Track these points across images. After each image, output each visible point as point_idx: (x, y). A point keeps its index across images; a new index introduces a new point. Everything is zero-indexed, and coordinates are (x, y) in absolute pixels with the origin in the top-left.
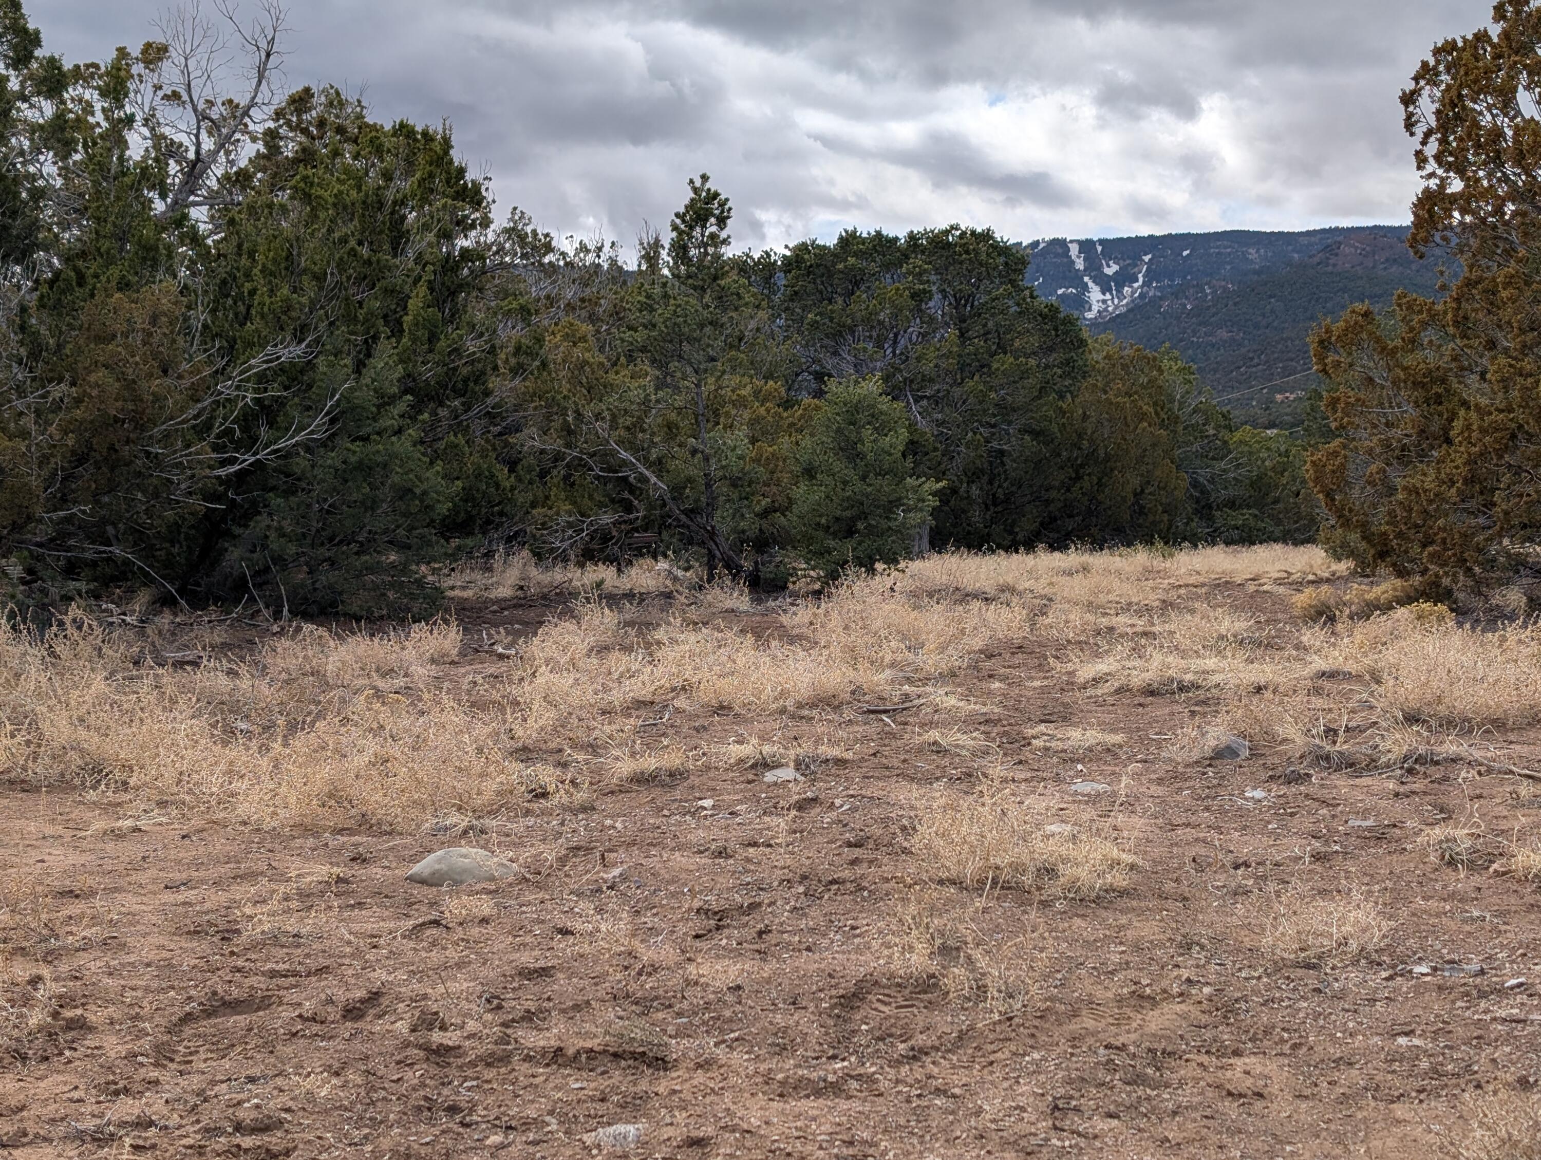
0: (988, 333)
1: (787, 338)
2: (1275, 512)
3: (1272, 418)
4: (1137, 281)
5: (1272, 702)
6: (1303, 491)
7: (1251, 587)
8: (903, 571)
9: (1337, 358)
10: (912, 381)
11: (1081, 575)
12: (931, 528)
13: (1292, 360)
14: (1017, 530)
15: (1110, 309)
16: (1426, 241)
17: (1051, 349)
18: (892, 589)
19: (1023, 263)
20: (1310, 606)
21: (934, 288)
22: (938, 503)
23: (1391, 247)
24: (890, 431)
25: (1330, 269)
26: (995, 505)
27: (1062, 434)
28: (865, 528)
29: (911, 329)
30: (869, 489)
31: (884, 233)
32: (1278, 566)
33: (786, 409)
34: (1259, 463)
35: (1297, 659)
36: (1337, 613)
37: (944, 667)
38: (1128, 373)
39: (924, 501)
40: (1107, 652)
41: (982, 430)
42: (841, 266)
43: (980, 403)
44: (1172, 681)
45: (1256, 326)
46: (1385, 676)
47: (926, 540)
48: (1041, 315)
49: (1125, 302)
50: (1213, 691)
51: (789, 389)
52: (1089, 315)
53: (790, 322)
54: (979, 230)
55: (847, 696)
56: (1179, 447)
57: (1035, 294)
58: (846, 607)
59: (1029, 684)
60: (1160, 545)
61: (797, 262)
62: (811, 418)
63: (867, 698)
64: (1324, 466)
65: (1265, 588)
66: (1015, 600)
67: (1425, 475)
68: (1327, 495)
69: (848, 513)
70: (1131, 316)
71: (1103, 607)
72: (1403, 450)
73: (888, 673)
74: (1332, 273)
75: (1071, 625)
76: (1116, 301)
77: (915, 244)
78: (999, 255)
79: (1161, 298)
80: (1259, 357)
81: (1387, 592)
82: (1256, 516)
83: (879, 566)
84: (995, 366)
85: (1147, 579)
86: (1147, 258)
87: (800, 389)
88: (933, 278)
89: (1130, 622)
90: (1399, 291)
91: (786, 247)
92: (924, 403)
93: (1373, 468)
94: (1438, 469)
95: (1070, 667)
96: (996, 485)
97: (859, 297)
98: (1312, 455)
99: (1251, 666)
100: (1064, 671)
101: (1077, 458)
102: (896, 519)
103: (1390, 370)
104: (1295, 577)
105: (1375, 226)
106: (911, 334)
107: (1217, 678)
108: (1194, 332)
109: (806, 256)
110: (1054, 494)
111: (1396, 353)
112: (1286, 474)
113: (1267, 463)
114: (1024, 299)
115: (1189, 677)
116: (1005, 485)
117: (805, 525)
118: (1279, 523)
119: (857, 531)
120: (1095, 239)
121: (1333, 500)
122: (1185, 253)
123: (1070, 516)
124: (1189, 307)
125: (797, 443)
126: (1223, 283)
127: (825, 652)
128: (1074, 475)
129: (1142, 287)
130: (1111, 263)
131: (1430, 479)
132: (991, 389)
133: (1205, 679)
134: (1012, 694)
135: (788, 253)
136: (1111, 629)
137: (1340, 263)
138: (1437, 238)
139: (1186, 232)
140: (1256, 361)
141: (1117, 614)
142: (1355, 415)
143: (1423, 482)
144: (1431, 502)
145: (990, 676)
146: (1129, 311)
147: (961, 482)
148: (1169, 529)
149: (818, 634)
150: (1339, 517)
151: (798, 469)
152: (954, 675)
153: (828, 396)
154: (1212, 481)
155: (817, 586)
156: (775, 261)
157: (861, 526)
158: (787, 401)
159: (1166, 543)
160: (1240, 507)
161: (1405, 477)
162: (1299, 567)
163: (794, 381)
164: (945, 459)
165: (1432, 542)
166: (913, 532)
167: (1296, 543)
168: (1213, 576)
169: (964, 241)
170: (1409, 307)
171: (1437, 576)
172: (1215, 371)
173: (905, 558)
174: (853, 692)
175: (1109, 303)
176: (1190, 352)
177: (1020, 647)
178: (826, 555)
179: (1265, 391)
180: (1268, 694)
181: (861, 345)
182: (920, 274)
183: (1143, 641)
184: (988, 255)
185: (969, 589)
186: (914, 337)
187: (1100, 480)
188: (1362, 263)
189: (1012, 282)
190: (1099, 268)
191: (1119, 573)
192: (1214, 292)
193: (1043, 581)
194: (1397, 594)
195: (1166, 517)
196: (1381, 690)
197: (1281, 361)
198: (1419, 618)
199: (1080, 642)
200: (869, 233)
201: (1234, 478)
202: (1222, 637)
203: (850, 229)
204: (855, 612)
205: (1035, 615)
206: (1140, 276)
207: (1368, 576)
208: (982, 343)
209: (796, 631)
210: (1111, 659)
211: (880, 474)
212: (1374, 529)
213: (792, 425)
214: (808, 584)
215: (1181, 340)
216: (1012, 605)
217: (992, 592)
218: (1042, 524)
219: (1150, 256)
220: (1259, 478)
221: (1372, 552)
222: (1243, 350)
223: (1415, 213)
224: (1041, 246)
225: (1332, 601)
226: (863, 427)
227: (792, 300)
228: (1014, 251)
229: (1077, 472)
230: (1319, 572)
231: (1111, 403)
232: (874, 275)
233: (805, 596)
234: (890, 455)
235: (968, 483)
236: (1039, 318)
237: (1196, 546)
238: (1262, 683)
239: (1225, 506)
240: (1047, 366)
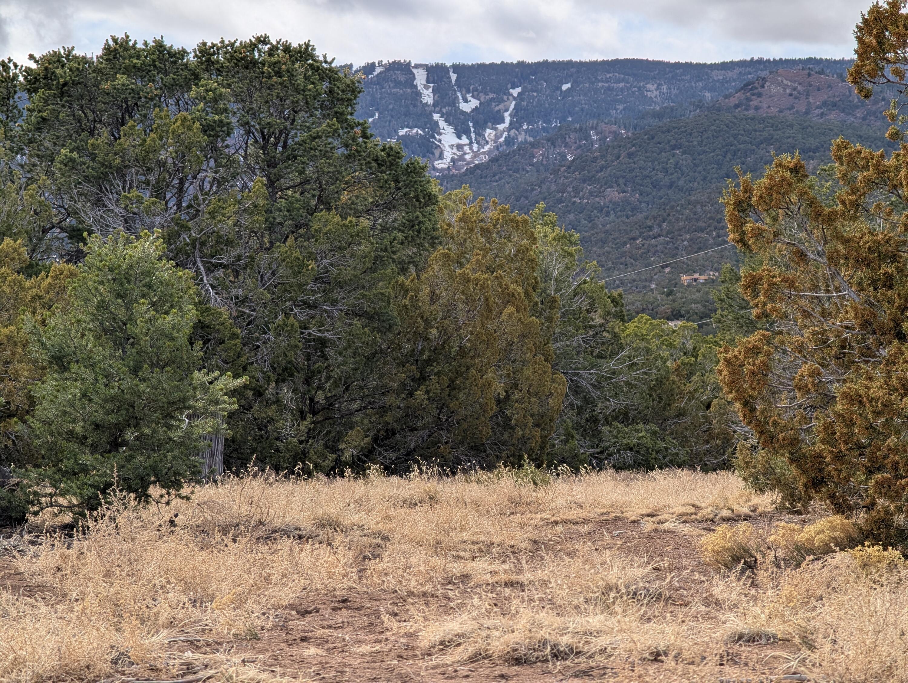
0: (306, 182)
1: (31, 181)
2: (680, 429)
3: (676, 305)
4: (503, 121)
5: (673, 672)
6: (715, 402)
7: (648, 525)
8: (188, 498)
9: (758, 225)
10: (203, 244)
11: (426, 506)
12: (226, 440)
13: (702, 230)
14: (342, 446)
15: (468, 157)
16: (873, 74)
17: (390, 206)
18: (172, 522)
19: (353, 91)
20: (725, 549)
21: (234, 120)
22: (236, 406)
23: (830, 86)
24: (172, 306)
25: (751, 113)
26: (314, 413)
27: (403, 320)
28: (137, 438)
29: (202, 175)
30: (142, 387)
31: (167, 43)
32: (684, 498)
33: (29, 276)
34: (659, 363)
35: (707, 617)
36: (759, 556)
37: (241, 627)
38: (489, 240)
39: (217, 403)
40: (461, 606)
41: (296, 311)
42: (106, 86)
43: (296, 274)
44: (545, 644)
45: (656, 185)
46: (820, 638)
47: (219, 459)
48: (376, 160)
49: (487, 148)
50: (598, 657)
51: (33, 251)
52: (441, 165)
53: (36, 160)
54: (295, 45)
55: (107, 667)
56: (556, 340)
57: (369, 132)
58: (108, 546)
59: (356, 649)
60: (530, 468)
61: (45, 78)
62: (63, 289)
63: (134, 668)
64: (742, 365)
65: (666, 526)
66: (339, 538)
67: (870, 379)
68: (746, 404)
69: (112, 419)
70: (495, 167)
71: (455, 548)
72: (843, 347)
73: (164, 636)
74: (752, 119)
75: (414, 570)
76: (475, 147)
77: (209, 60)
78: (322, 79)
79: (533, 145)
80: (660, 226)
81: (822, 531)
82: (654, 433)
83: (155, 491)
84: (315, 226)
85: (511, 514)
86: (515, 92)
87: (48, 250)
88: (234, 106)
89: (491, 568)
90: (839, 140)
91: (31, 57)
92: (220, 273)
93: (805, 369)
94: (889, 372)
95: (410, 626)
96: (315, 385)
97: (132, 128)
98: (727, 351)
99: (647, 626)
100: (402, 632)
101: (422, 351)
102: (178, 427)
103: (826, 243)
104: (705, 512)
105: (810, 60)
106: (203, 181)
107: (603, 641)
108: (576, 191)
109: (59, 71)
110: (391, 400)
111: (834, 220)
112: (694, 378)
113: (669, 364)
114: (354, 139)
115: (565, 640)
116: (328, 385)
117: (52, 434)
118: (684, 442)
119: (125, 443)
120: (448, 64)
121: (753, 410)
122: (565, 87)
123: (413, 429)
124: (569, 158)
125: (44, 323)
126: (614, 128)
127: (78, 608)
128: (418, 375)
129: (509, 129)
130: (469, 96)
131: (877, 384)
132: (310, 256)
133: (587, 643)
134: (333, 663)
135: (33, 66)
136: (466, 577)
137: (765, 106)
138: (888, 71)
139: (566, 59)
140: (656, 230)
141: (474, 559)
142: (781, 300)
143: (868, 388)
144: (878, 414)
145: (304, 639)
146: (494, 160)
147: (268, 380)
148: (542, 448)
149: (68, 584)
150: (761, 433)
151: (44, 358)
152: (256, 638)
153: (89, 259)
154: (598, 386)
155: (68, 518)
156: (16, 76)
157: (130, 435)
158: (30, 266)
159: (538, 466)
160: (634, 421)
161: (845, 381)
162: (710, 500)
163: (40, 239)
164: (247, 349)
165: (880, 468)
166: (202, 444)
167: (706, 469)
168: (599, 511)
169: (274, 59)
170: (852, 160)
171: (887, 511)
172: (604, 242)
173: (190, 480)
174: (115, 662)
175: (467, 149)
176: (571, 216)
177: (344, 601)
178: (82, 476)
179: (667, 270)
180: (669, 662)
181: (134, 193)
182: (216, 100)
183: (507, 591)
184: (306, 78)
185: (278, 523)
186: (207, 186)
187: (452, 381)
188: (792, 107)
189: (339, 116)
190: (454, 103)
191: (476, 504)
192: (602, 139)
193: (377, 515)
194: (837, 534)
195: (538, 433)
196: (815, 656)
197: (688, 232)
198: (864, 566)
199: (425, 594)
200: (146, 44)
201: (627, 383)
202: (609, 588)
203: (120, 36)
204: (120, 553)
205: (365, 557)
206: (507, 115)
207: (799, 513)
208: (297, 195)
209: (39, 579)
210: (465, 616)
211: (157, 365)
212: (805, 449)
213: (37, 298)
214: (56, 515)
215: (560, 201)
216: (335, 544)
217: (307, 527)
218: (375, 439)
219: (519, 90)
220: (660, 382)
221: (803, 479)
222: (640, 216)
223: (860, 40)
224: (378, 70)
225: (752, 544)
226: (136, 301)
227: (39, 130)
228: (341, 75)
229: (422, 370)
230: (736, 507)
231: (468, 280)
232: (152, 99)
233: (52, 531)
234: (172, 339)
235: (277, 382)
236: (374, 164)
237: (577, 471)
238: (662, 648)
239: (616, 418)
240: (384, 229)
